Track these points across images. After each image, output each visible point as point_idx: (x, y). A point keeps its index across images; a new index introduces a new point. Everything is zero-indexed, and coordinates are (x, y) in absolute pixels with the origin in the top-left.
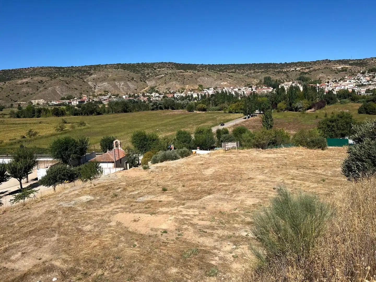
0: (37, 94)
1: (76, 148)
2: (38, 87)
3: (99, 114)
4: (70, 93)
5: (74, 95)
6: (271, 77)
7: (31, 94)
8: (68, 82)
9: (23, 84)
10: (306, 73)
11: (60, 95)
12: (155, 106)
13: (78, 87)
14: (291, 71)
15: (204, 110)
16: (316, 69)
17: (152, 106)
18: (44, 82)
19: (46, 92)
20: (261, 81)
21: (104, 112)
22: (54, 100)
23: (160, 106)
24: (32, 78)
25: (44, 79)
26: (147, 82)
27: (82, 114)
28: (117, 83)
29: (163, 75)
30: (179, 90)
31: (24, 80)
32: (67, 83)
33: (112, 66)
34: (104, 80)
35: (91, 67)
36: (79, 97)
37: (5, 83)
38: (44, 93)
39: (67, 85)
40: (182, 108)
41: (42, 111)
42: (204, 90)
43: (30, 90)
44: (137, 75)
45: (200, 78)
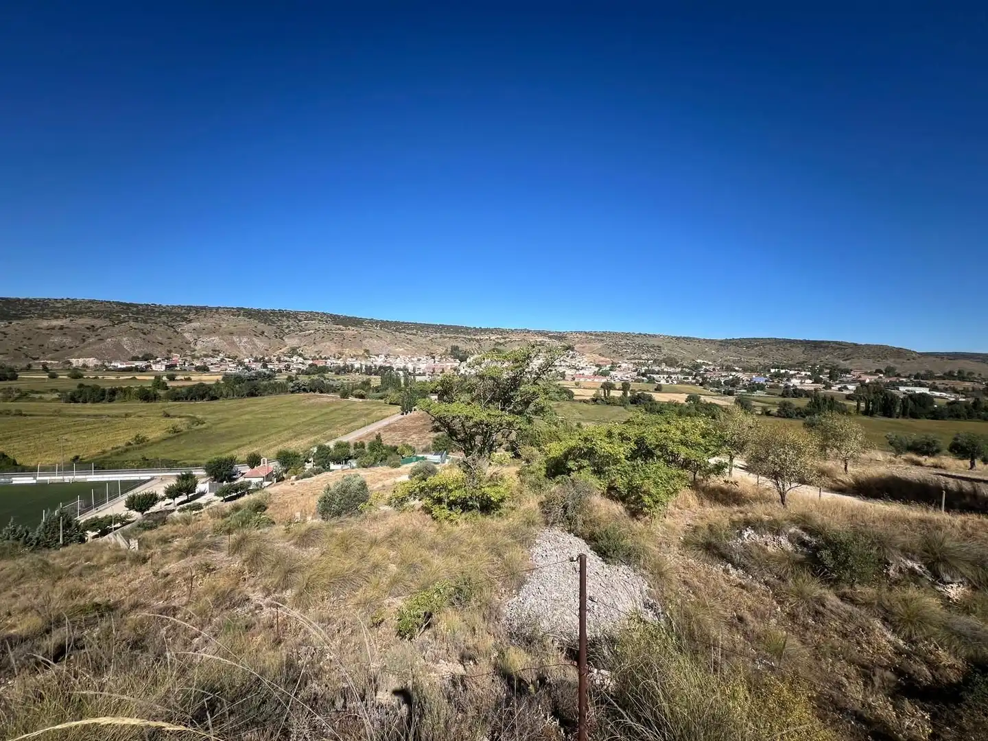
0: (84, 348)
2: (84, 336)
3: (214, 398)
4: (148, 350)
5: (155, 353)
6: (459, 345)
7: (70, 348)
8: (145, 331)
9: (53, 328)
10: (501, 344)
11: (129, 352)
13: (165, 340)
15: (362, 397)
17: (292, 387)
18: (98, 329)
19: (102, 345)
20: (447, 350)
21: (221, 396)
22: (116, 359)
24: (71, 320)
25: (98, 323)
26: (286, 340)
28: (236, 339)
29: (313, 332)
30: (334, 355)
31: (55, 323)
32: (144, 334)
33: (229, 311)
34: (213, 332)
35: (189, 309)
36: (166, 356)
37: (11, 323)
38: (97, 347)
39: (145, 336)
40: (334, 391)
42: (370, 358)
43: (68, 341)
44: (270, 327)
45: (367, 340)
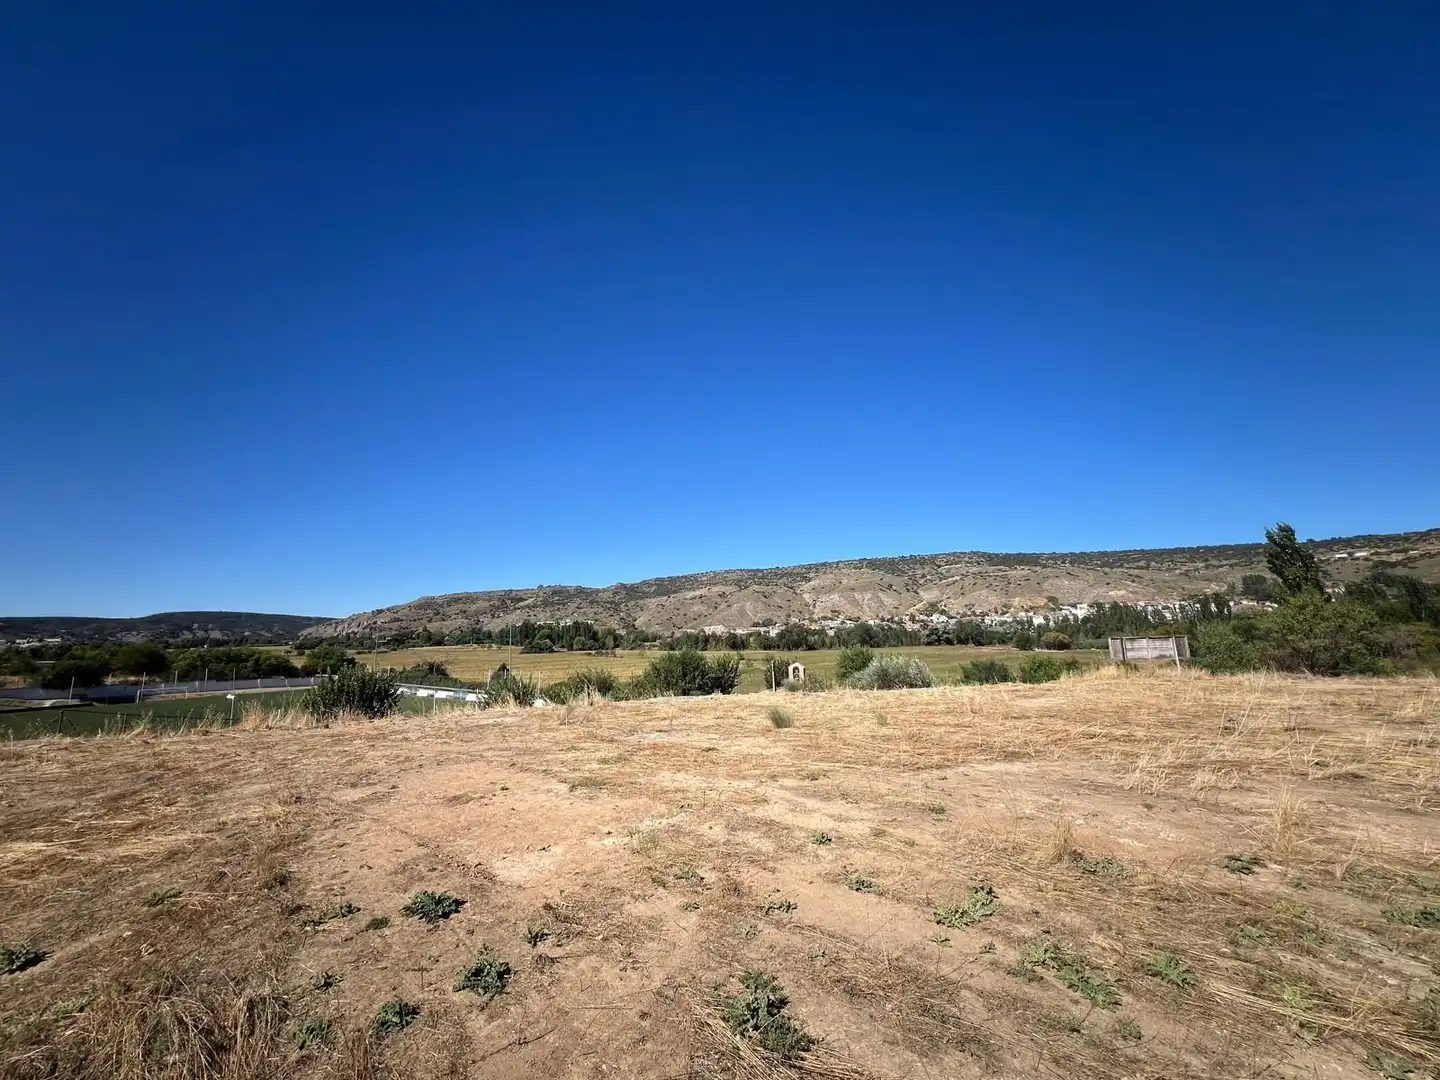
0: (715, 615)
1: (703, 678)
2: (716, 604)
3: (811, 648)
4: (768, 615)
5: (775, 619)
7: (706, 616)
8: (767, 594)
9: (695, 598)
11: (751, 618)
12: (934, 637)
13: (784, 604)
14: (1335, 561)
15: (1063, 646)
16: (1433, 552)
17: (928, 636)
18: (727, 596)
19: (729, 612)
20: (1232, 587)
21: (823, 645)
22: (740, 626)
23: (945, 636)
24: (709, 589)
25: (728, 589)
26: (922, 593)
27: (779, 647)
28: (858, 596)
29: (958, 578)
30: (995, 608)
31: (698, 593)
32: (765, 597)
33: (850, 564)
34: (831, 590)
35: (809, 567)
36: (785, 621)
37: (670, 597)
38: (725, 613)
39: (763, 599)
40: (1003, 642)
41: (710, 640)
42: (1061, 610)
43: (704, 609)
44: (899, 579)
45: (1050, 581)
